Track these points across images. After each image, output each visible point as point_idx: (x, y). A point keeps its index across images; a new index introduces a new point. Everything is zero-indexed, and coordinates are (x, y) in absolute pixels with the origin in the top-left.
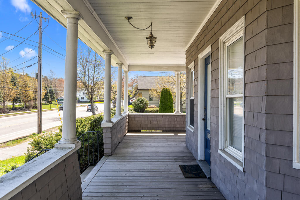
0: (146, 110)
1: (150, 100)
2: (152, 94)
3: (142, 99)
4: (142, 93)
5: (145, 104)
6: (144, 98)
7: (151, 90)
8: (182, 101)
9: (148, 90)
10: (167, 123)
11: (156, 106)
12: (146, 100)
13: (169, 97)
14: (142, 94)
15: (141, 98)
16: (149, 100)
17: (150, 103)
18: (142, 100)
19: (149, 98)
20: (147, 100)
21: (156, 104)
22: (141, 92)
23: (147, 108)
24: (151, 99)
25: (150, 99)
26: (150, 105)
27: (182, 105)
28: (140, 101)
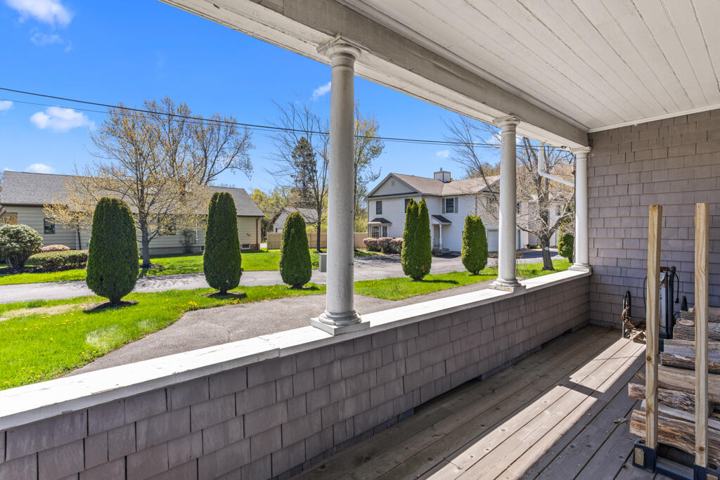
0: (31, 257)
1: (45, 233)
2: (55, 216)
3: (20, 228)
4: (16, 213)
5: (30, 241)
6: (25, 226)
7: (51, 206)
8: (147, 234)
9: (41, 206)
10: (280, 415)
11: (66, 247)
12: (33, 232)
13: (124, 223)
14: (19, 215)
15: (13, 226)
16: (43, 231)
17: (46, 239)
18: (18, 232)
19: (43, 227)
20: (35, 231)
21: (70, 242)
22: (15, 211)
23: (35, 252)
24: (49, 229)
25: (46, 228)
26: (46, 245)
27: (149, 241)
28: (10, 236)
